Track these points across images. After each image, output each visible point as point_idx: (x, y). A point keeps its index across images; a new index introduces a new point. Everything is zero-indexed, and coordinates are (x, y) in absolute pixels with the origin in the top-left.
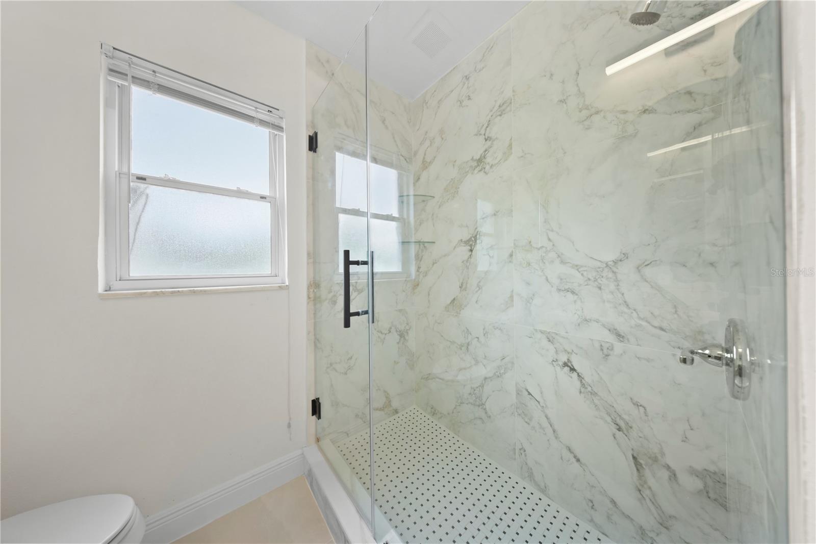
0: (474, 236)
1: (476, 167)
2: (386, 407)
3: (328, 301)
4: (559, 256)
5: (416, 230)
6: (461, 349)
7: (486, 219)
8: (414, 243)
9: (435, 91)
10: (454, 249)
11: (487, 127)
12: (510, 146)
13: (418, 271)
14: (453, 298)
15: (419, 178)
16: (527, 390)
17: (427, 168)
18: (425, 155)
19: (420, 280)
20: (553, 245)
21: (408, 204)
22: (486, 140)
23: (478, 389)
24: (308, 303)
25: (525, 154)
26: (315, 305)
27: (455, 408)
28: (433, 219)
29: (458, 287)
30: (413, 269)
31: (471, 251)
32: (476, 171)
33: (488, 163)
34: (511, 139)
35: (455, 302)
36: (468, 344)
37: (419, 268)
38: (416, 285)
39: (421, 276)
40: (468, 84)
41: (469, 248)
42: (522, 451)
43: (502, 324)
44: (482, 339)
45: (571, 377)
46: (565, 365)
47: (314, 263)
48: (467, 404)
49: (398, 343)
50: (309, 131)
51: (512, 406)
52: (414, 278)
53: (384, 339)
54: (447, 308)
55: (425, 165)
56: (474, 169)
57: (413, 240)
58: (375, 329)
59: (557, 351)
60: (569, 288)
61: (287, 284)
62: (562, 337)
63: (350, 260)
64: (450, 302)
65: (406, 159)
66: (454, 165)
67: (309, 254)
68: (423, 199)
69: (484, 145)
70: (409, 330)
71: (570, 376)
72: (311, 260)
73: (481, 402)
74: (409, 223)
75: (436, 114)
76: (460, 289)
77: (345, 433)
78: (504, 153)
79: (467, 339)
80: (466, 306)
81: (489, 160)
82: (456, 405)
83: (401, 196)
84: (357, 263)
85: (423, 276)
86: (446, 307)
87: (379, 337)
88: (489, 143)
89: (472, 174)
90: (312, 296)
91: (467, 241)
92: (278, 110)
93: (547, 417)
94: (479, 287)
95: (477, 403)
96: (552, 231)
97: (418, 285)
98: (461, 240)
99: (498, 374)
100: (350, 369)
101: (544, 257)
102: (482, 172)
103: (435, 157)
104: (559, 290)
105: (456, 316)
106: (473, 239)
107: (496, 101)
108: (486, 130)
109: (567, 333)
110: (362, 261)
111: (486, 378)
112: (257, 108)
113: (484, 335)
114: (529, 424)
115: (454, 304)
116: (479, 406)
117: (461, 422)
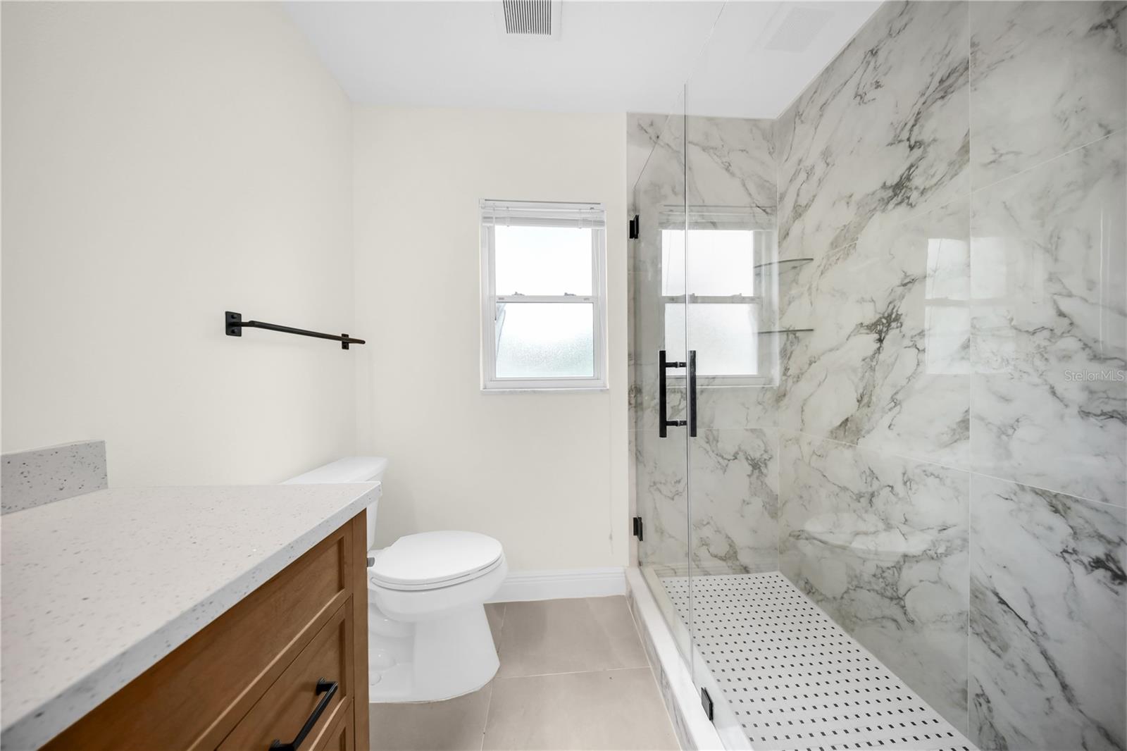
0: (886, 315)
1: (891, 198)
2: (729, 558)
3: (650, 410)
4: (1086, 346)
5: (782, 312)
6: (859, 502)
7: (909, 285)
8: (777, 334)
9: (815, 92)
10: (847, 339)
11: (913, 126)
12: (965, 149)
13: (785, 374)
14: (845, 418)
15: (788, 234)
16: (997, 595)
17: (800, 215)
18: (798, 195)
19: (788, 389)
20: (1072, 324)
21: (770, 275)
22: (911, 148)
23: (891, 572)
24: (629, 409)
25: (1001, 155)
26: (636, 412)
27: (846, 592)
28: (810, 294)
29: (856, 400)
30: (776, 372)
31: (880, 340)
32: (891, 205)
33: (916, 188)
34: (967, 135)
35: (849, 425)
36: (872, 495)
37: (787, 369)
38: (781, 396)
39: (790, 382)
40: (876, 62)
41: (877, 336)
42: (982, 700)
43: (942, 468)
44: (899, 488)
45: (1117, 593)
46: (1098, 564)
47: (636, 364)
48: (869, 590)
49: (749, 476)
50: (630, 215)
51: (960, 614)
52: (778, 385)
53: (727, 466)
54: (834, 434)
55: (798, 212)
56: (889, 202)
57: (777, 328)
58: (713, 452)
59: (1075, 533)
60: (1114, 411)
61: (608, 388)
62: (1092, 508)
63: (667, 361)
64: (839, 423)
65: (764, 211)
66: (848, 203)
67: (629, 355)
68: (793, 266)
69: (908, 157)
70: (769, 460)
71: (1112, 590)
72: (633, 362)
73: (894, 594)
74: (770, 303)
75: (816, 129)
76: (858, 404)
77: (673, 569)
78: (951, 164)
79: (871, 486)
80: (868, 432)
81: (918, 181)
82: (848, 589)
83: (758, 267)
84: (675, 365)
85: (793, 382)
86: (832, 432)
87: (719, 462)
88: (917, 152)
89: (883, 211)
90: (633, 402)
91: (873, 325)
92: (599, 204)
93: (1044, 654)
94: (895, 402)
95: (889, 594)
96: (1070, 295)
97: (785, 395)
98: (862, 324)
99: (932, 553)
100: (677, 494)
101: (1045, 347)
102: (904, 204)
103: (815, 196)
104: (1085, 414)
105: (850, 446)
106: (884, 321)
107: (932, 75)
108: (911, 130)
109: (1106, 500)
110: (680, 363)
111: (905, 556)
112: (580, 209)
113: (905, 483)
114: (999, 656)
115: (847, 427)
116: (891, 599)
117: (856, 617)
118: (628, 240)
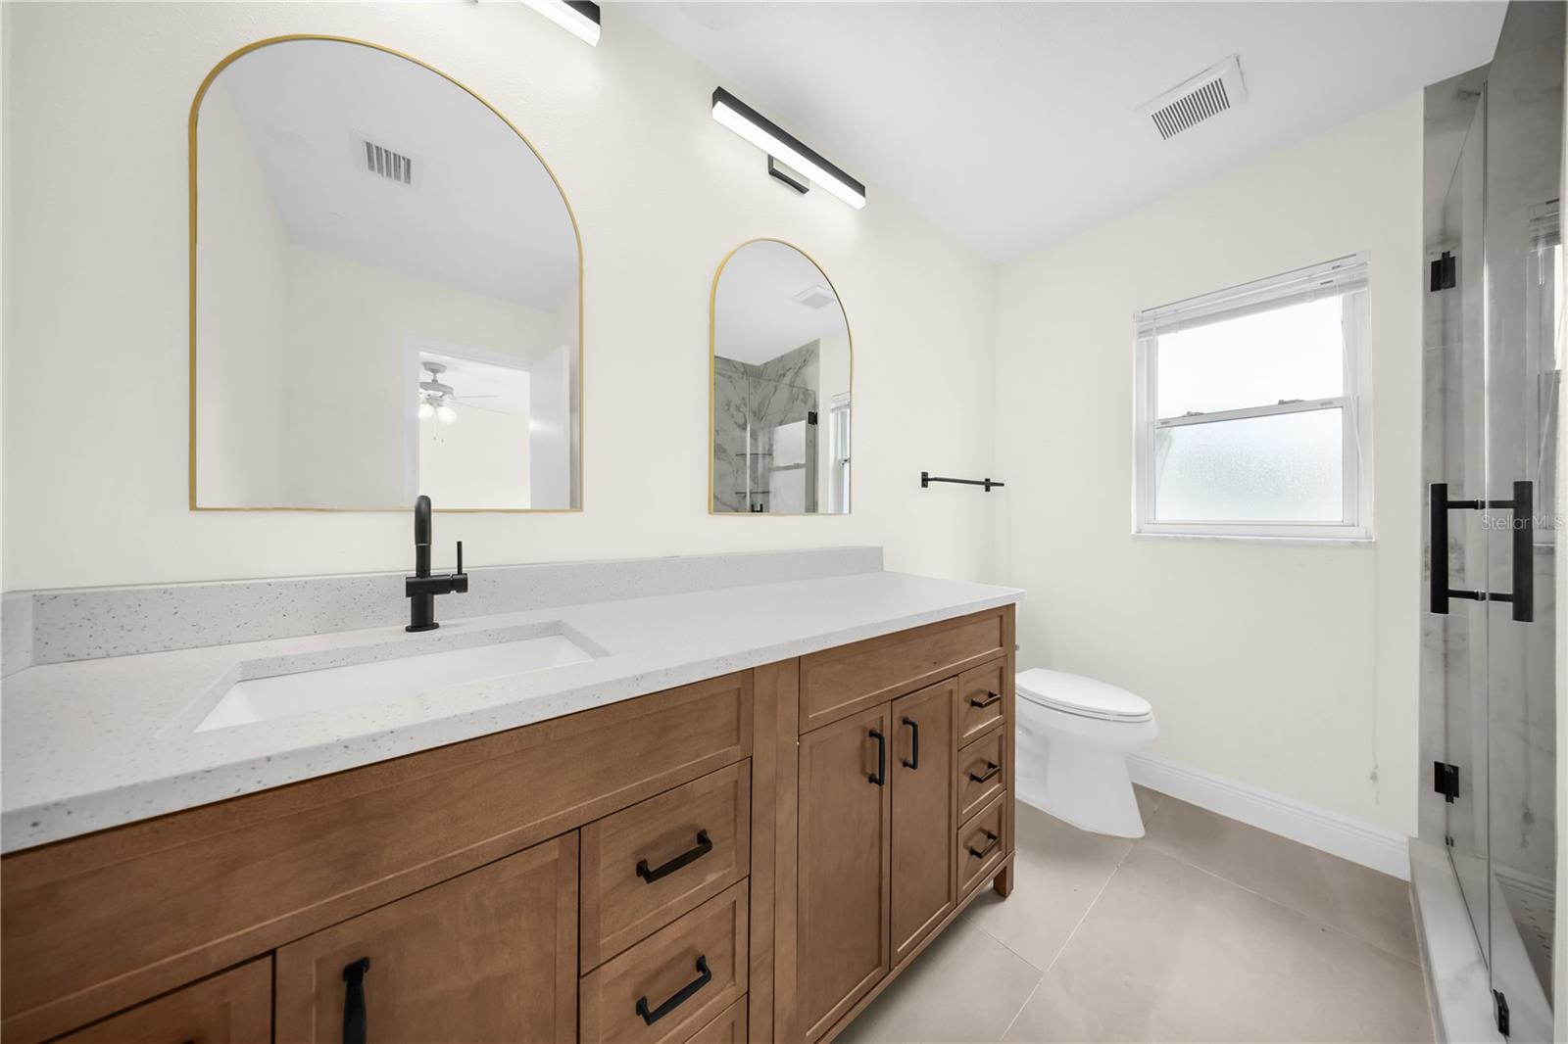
50: (1433, 255)
63: (1449, 500)
112: (1311, 275)
118: (1426, 297)
